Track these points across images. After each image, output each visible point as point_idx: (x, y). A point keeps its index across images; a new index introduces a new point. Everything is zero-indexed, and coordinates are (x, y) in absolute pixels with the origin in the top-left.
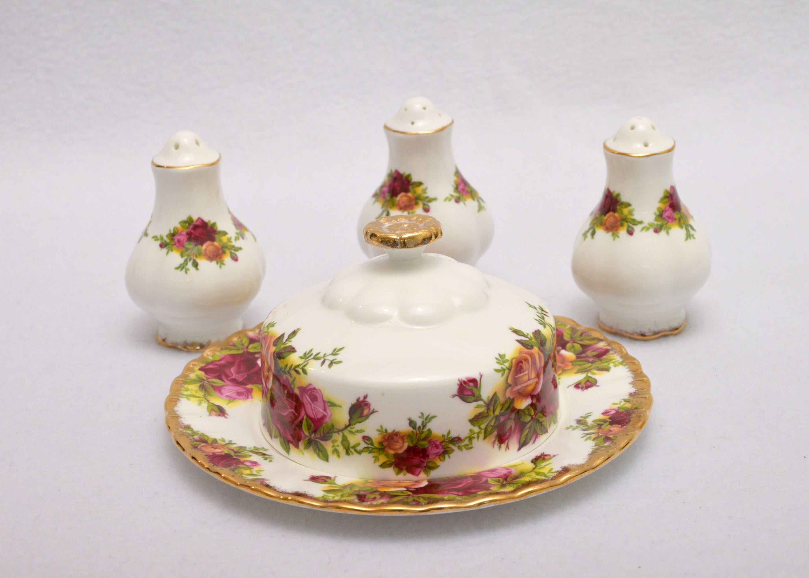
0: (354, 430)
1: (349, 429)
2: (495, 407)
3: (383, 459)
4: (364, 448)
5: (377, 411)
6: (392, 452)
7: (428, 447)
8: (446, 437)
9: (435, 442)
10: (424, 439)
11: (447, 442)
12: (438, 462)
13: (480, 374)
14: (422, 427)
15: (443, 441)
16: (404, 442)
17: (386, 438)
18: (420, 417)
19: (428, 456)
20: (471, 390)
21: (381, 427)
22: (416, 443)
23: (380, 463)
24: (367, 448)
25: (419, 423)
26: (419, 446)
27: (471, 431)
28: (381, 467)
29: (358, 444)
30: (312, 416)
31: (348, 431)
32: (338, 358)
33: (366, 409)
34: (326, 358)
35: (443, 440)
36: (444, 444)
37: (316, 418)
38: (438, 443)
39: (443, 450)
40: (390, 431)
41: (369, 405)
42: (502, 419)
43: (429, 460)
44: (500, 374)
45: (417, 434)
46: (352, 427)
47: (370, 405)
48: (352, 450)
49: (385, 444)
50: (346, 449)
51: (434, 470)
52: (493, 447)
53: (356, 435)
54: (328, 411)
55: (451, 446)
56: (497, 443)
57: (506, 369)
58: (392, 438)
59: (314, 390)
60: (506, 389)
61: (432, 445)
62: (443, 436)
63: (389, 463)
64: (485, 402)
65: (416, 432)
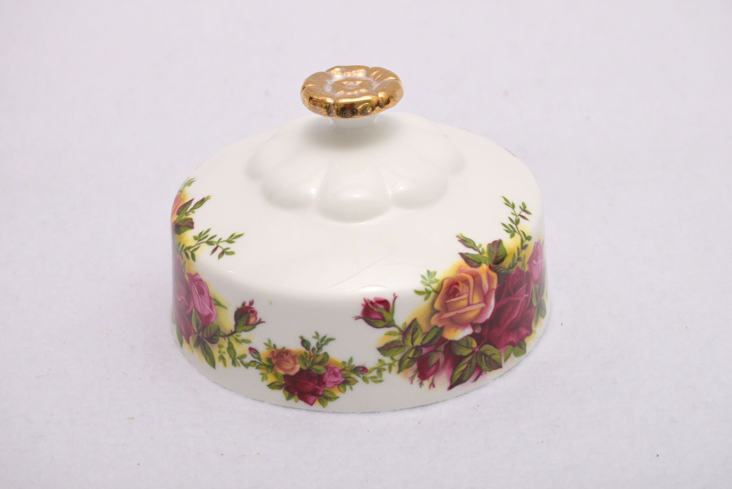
0: (240, 338)
1: (234, 335)
2: (415, 336)
3: (271, 379)
4: (251, 361)
5: (264, 322)
6: (282, 372)
7: (324, 374)
8: (347, 365)
9: (333, 369)
10: (320, 363)
11: (348, 370)
12: (338, 393)
13: (394, 294)
14: (317, 349)
15: (344, 369)
16: (295, 363)
17: (275, 354)
18: (314, 337)
19: (324, 384)
20: (381, 314)
21: (269, 341)
22: (310, 367)
23: (268, 382)
24: (254, 362)
25: (313, 343)
26: (314, 371)
27: (380, 361)
28: (269, 387)
29: (244, 356)
31: (233, 338)
32: (232, 247)
33: (252, 317)
34: (220, 244)
35: (343, 367)
36: (344, 372)
38: (337, 370)
39: (343, 379)
40: (279, 346)
41: (255, 313)
42: (425, 351)
43: (326, 389)
44: (423, 297)
45: (311, 357)
46: (237, 334)
47: (256, 313)
48: (238, 361)
49: (274, 361)
50: (232, 358)
51: (333, 401)
52: (412, 383)
53: (242, 344)
54: (214, 310)
55: (353, 375)
56: (416, 379)
57: (432, 292)
58: (282, 356)
60: (432, 315)
61: (330, 372)
62: (344, 363)
63: (278, 384)
64: (400, 330)
65: (310, 354)
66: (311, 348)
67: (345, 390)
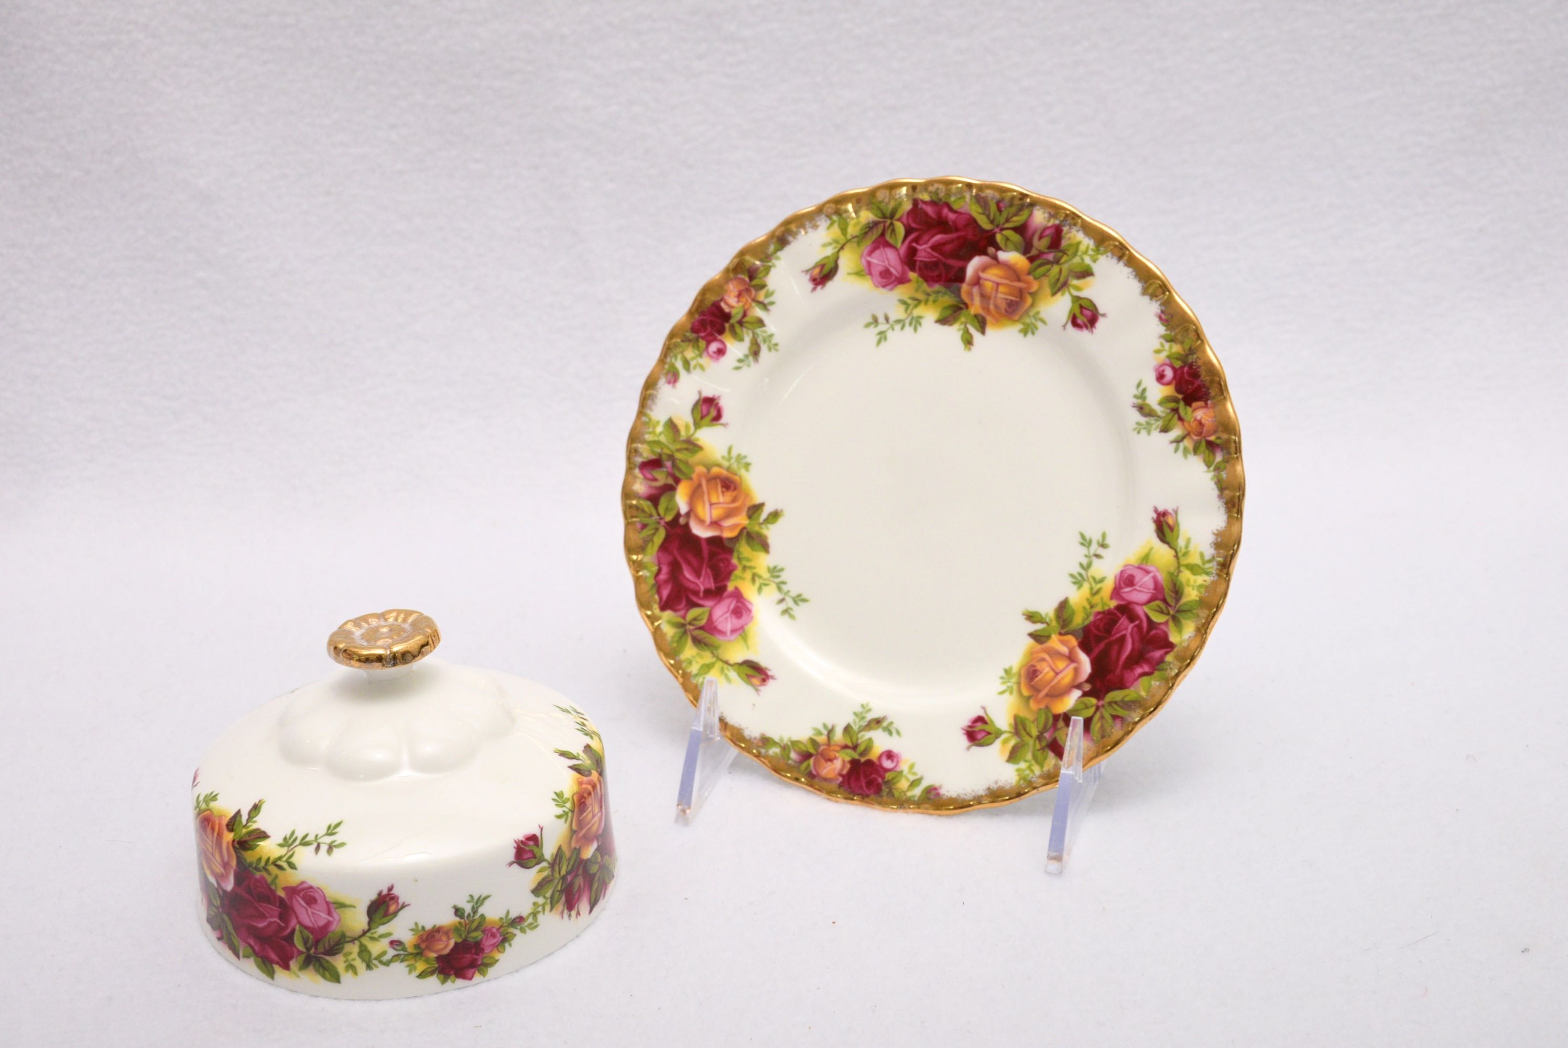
0: (376, 935)
1: (368, 934)
2: (561, 866)
3: (421, 966)
4: (394, 956)
5: (408, 905)
6: (433, 955)
7: (481, 940)
8: (504, 921)
9: (490, 930)
10: (477, 929)
11: (505, 926)
12: (497, 956)
13: (540, 826)
14: (472, 914)
15: (501, 927)
16: (449, 939)
17: (424, 937)
18: (469, 902)
19: (482, 950)
20: (531, 852)
21: (416, 924)
22: (466, 937)
24: (398, 955)
25: (468, 908)
26: (470, 940)
27: (534, 904)
28: (420, 978)
29: (384, 953)
30: (310, 924)
31: (367, 938)
32: (338, 838)
33: (393, 904)
34: (320, 841)
35: (500, 924)
36: (502, 929)
37: (316, 926)
38: (494, 930)
39: (501, 938)
40: (428, 927)
41: (396, 899)
42: (569, 878)
43: (484, 955)
45: (466, 925)
46: (373, 931)
47: (398, 898)
48: (376, 962)
49: (423, 946)
50: (365, 962)
51: (493, 966)
52: (562, 918)
53: (379, 941)
54: (335, 915)
55: (512, 930)
56: (566, 911)
58: (434, 936)
59: (311, 890)
60: (571, 838)
61: (488, 934)
62: (501, 919)
63: (430, 970)
65: (465, 922)
66: (466, 914)
67: (504, 949)
